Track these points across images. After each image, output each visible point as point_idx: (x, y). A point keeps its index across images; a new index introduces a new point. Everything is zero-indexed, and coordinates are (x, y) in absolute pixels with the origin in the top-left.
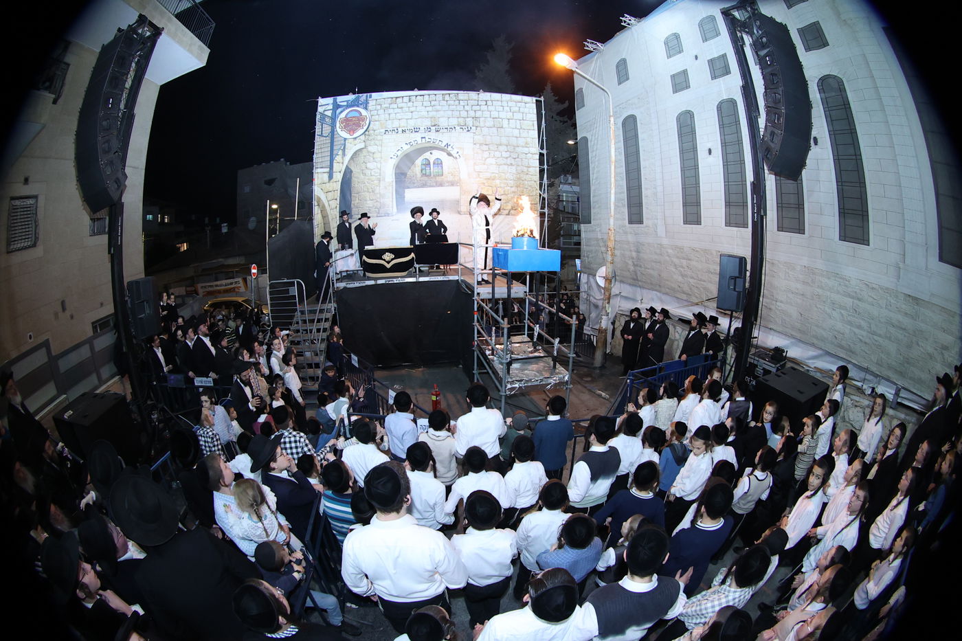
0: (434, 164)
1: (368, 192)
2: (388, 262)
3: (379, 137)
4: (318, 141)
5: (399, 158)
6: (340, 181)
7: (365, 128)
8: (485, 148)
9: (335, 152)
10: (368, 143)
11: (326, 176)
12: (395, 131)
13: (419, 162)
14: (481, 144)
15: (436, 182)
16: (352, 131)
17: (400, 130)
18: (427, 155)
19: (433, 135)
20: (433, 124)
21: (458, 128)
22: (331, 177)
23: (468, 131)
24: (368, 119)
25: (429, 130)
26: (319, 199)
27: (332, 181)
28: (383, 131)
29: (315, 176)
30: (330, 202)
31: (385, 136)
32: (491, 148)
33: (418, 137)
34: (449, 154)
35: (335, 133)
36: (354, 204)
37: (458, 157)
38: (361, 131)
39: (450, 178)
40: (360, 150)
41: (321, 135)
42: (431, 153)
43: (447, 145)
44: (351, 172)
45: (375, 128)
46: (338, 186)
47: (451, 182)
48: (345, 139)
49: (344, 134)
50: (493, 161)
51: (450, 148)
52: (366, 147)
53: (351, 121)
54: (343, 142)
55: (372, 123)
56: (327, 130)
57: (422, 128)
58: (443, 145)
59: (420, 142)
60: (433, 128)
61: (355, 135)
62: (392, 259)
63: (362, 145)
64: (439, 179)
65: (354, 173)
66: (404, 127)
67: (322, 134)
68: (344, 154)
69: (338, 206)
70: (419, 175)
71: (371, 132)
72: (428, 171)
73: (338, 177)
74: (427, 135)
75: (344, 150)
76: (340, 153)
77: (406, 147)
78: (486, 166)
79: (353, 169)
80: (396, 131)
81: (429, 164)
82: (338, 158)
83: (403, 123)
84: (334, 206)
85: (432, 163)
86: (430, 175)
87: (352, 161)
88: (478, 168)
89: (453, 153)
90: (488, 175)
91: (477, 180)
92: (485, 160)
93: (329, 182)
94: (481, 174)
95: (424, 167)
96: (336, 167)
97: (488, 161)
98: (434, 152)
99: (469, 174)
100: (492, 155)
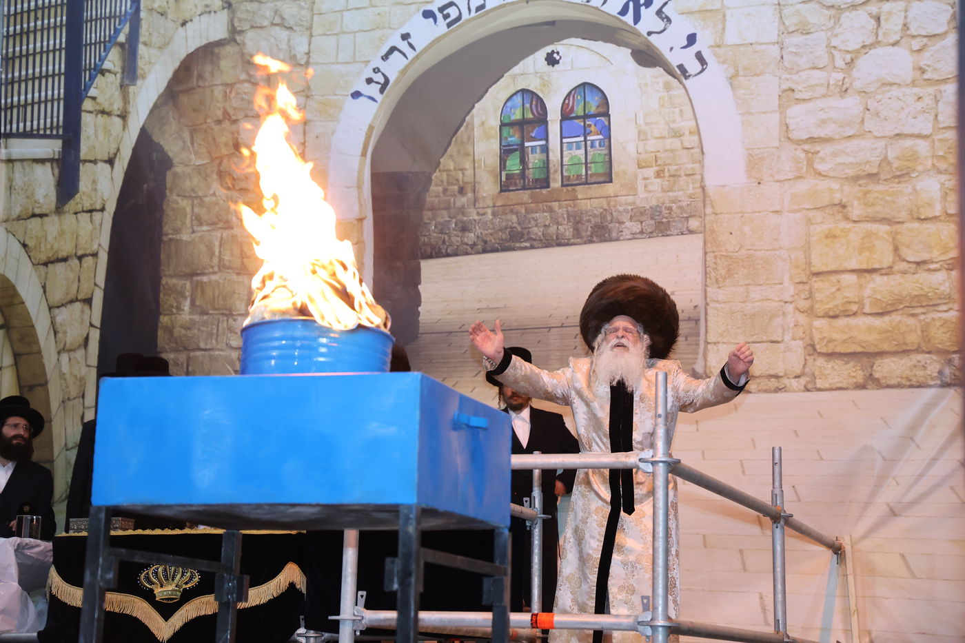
0: (566, 115)
1: (243, 270)
2: (166, 609)
5: (394, 92)
6: (111, 207)
9: (89, 57)
10: (244, 10)
11: (44, 181)
13: (488, 112)
15: (577, 220)
18: (530, 70)
22: (67, 186)
26: (10, 299)
27: (71, 205)
30: (62, 315)
34: (646, 56)
36: (169, 330)
37: (693, 66)
39: (649, 192)
40: (208, 51)
42: (552, 60)
43: (637, 3)
44: (167, 163)
47: (655, 212)
50: (898, 61)
52: (234, 32)
58: (613, 8)
62: (187, 596)
64: (590, 200)
65: (179, 169)
68: (130, 72)
69: (95, 336)
70: (488, 187)
72: (534, 159)
73: (103, 184)
75: (130, 51)
76: (113, 60)
77: (425, 33)
79: (171, 147)
81: (541, 119)
82: (104, 90)
84: (73, 334)
85: (554, 116)
86: (545, 182)
87: (169, 112)
88: (803, 119)
89: (669, 44)
90: (866, 152)
91: (803, 187)
92: (850, 64)
93: (59, 210)
94: (825, 150)
95: (514, 139)
96: (92, 129)
97: (869, 68)
98: (573, 51)
99: (754, 163)
100: (892, 26)
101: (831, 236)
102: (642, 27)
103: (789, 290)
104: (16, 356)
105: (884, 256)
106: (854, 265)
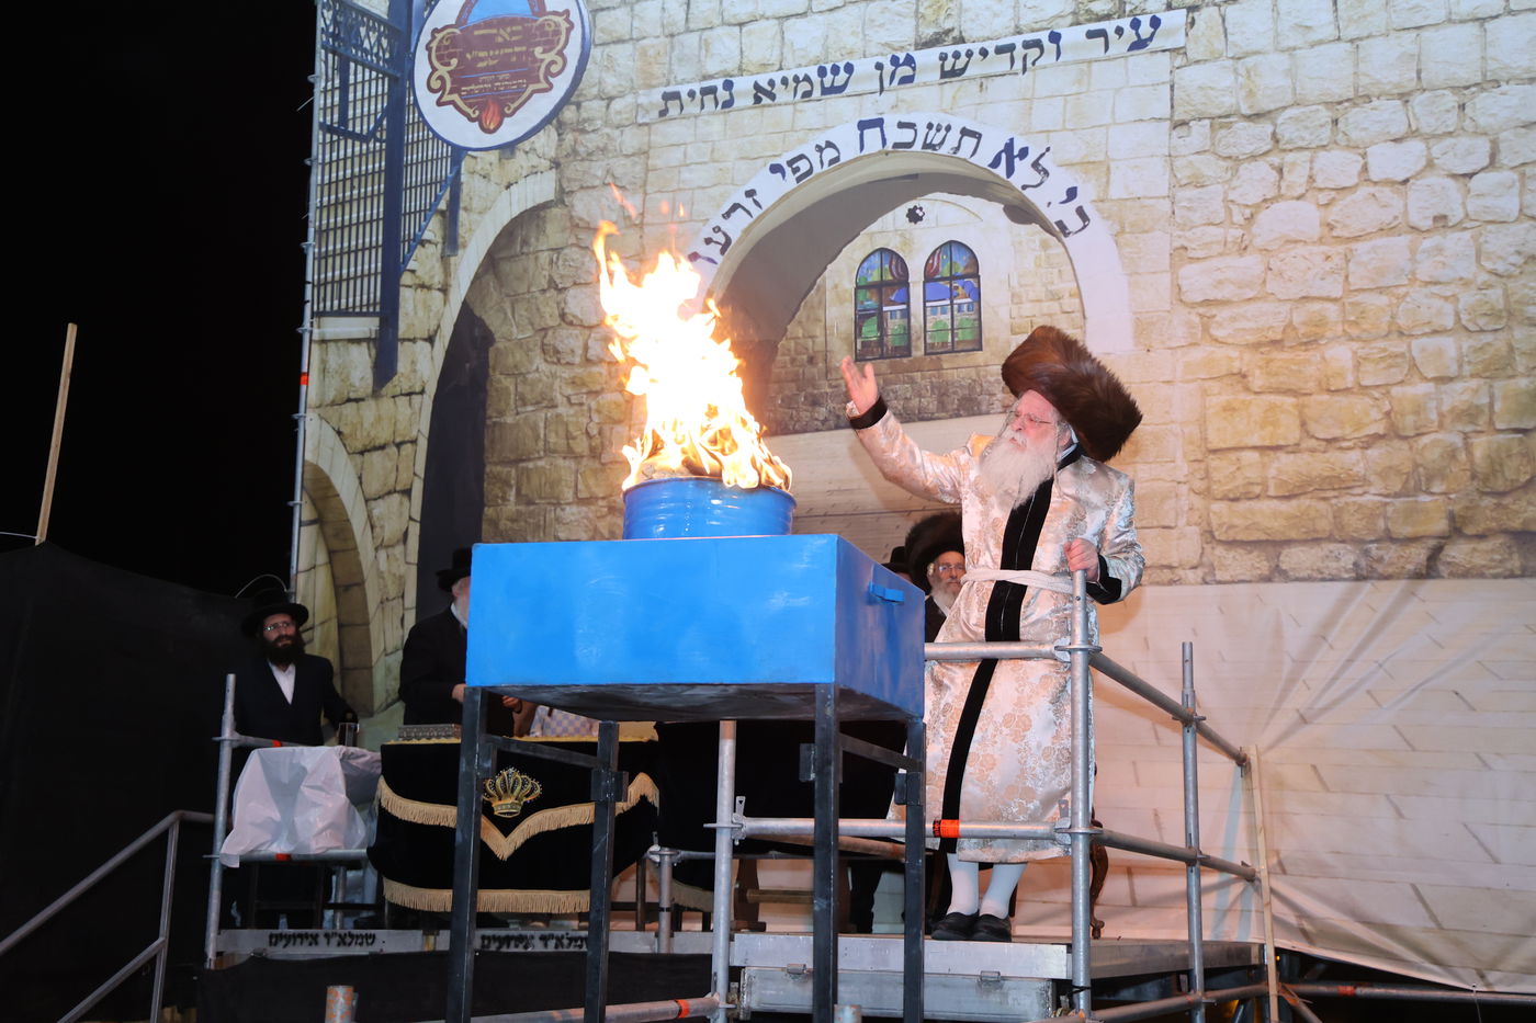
0: (930, 276)
1: (570, 453)
2: (506, 825)
3: (631, 140)
4: (328, 160)
5: (737, 253)
6: (432, 389)
7: (561, 84)
8: (1248, 137)
9: (408, 227)
10: (574, 169)
11: (360, 362)
12: (717, 95)
13: (842, 274)
14: (1221, 121)
15: (942, 392)
16: (489, 107)
17: (743, 85)
18: (890, 228)
19: (927, 103)
20: (928, 32)
21: (1073, 36)
22: (384, 368)
23: (1139, 44)
24: (576, 35)
25: (902, 69)
26: (323, 491)
27: (389, 389)
28: (656, 96)
29: (311, 359)
30: (379, 508)
31: (674, 130)
32: (1287, 132)
33: (837, 122)
34: (1021, 212)
35: (411, 117)
37: (1073, 222)
38: (539, 106)
40: (533, 217)
41: (340, 130)
42: (914, 217)
43: (1010, 154)
44: (489, 339)
45: (611, 83)
46: (416, 419)
48: (458, 153)
49: (450, 124)
50: (1304, 216)
51: (1023, 173)
52: (562, 196)
53: (488, 43)
54: (445, 169)
55: (595, 52)
56: (369, 94)
57: (864, 67)
58: (984, 158)
59: (849, 151)
60: (927, 58)
61: (510, 130)
63: (539, 189)
64: (957, 370)
65: (500, 344)
66: (764, 66)
67: (343, 119)
68: (452, 242)
69: (415, 530)
71: (593, 108)
72: (894, 325)
73: (422, 365)
74: (892, 106)
75: (451, 218)
76: (433, 230)
77: (772, 190)
78: (1251, 263)
79: (493, 320)
80: (723, 95)
81: (902, 281)
82: (424, 262)
83: (760, 44)
84: (391, 529)
85: (916, 278)
86: (906, 351)
87: (490, 279)
88: (1197, 280)
89: (1046, 202)
90: (1269, 317)
91: (1197, 354)
92: (1250, 219)
93: (376, 393)
94: (1223, 314)
95: (871, 303)
96: (411, 305)
97: (1270, 224)
98: (934, 204)
99: (1143, 328)
100: (1296, 179)
101: (1229, 409)
102: (1017, 180)
103: (1183, 469)
104: (331, 553)
105: (1289, 432)
106: (1255, 440)
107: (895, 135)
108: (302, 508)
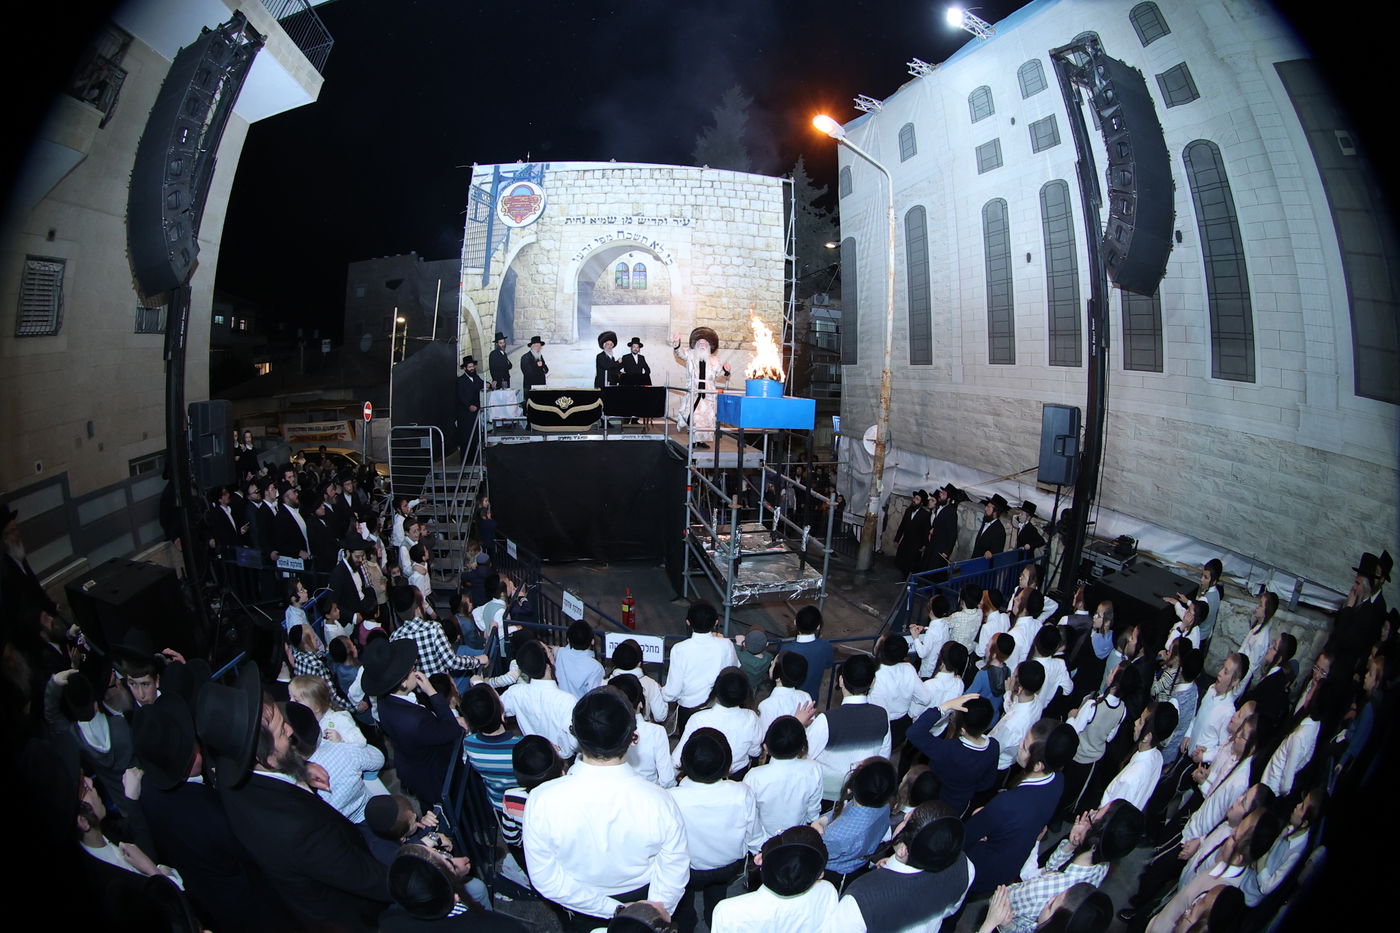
0: (634, 270)
1: (538, 306)
2: (564, 411)
3: (558, 228)
4: (470, 227)
5: (585, 260)
6: (499, 288)
7: (538, 213)
8: (709, 250)
9: (493, 246)
10: (541, 235)
11: (479, 281)
12: (581, 220)
13: (613, 267)
14: (703, 245)
15: (637, 298)
16: (519, 217)
17: (588, 219)
18: (625, 258)
19: (634, 229)
20: (635, 213)
21: (670, 220)
22: (485, 282)
23: (685, 225)
24: (543, 201)
25: (629, 220)
26: (467, 313)
27: (487, 287)
28: (564, 219)
29: (463, 279)
30: (483, 319)
31: (566, 227)
32: (717, 251)
33: (612, 230)
34: (657, 258)
35: (495, 217)
36: (517, 323)
37: (669, 262)
38: (532, 218)
39: (657, 293)
40: (530, 245)
41: (475, 220)
42: (631, 255)
43: (654, 244)
44: (516, 276)
45: (552, 214)
46: (495, 296)
47: (658, 298)
48: (509, 228)
49: (507, 221)
50: (719, 270)
51: (657, 249)
52: (538, 241)
53: (518, 201)
54: (505, 232)
55: (548, 206)
56: (483, 211)
57: (619, 218)
58: (648, 244)
59: (615, 238)
60: (635, 219)
61: (523, 223)
62: (570, 407)
63: (533, 239)
64: (640, 293)
65: (519, 277)
66: (593, 215)
67: (476, 216)
68: (506, 250)
69: (494, 325)
70: (612, 286)
71: (547, 220)
72: (625, 281)
73: (496, 282)
74: (626, 228)
75: (507, 244)
76: (501, 247)
77: (595, 245)
78: (708, 278)
79: (517, 271)
80: (582, 220)
81: (628, 271)
82: (498, 255)
83: (593, 209)
84: (487, 325)
85: (631, 270)
86: (628, 287)
87: (517, 260)
88: (697, 279)
89: (662, 256)
90: (711, 290)
91: (695, 296)
92: (708, 268)
93: (483, 289)
94: (701, 288)
95: (619, 275)
96: (494, 267)
97: (712, 270)
98: (636, 253)
99: (684, 288)
100: (718, 261)
101: (702, 309)
102: (656, 250)
103: (691, 322)
104: (469, 331)
105: (713, 315)
106: (707, 316)
107: (626, 236)
108: (461, 318)
